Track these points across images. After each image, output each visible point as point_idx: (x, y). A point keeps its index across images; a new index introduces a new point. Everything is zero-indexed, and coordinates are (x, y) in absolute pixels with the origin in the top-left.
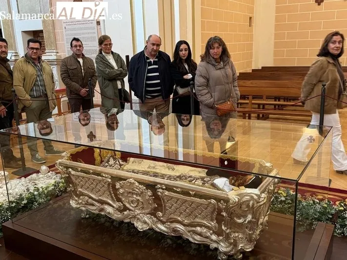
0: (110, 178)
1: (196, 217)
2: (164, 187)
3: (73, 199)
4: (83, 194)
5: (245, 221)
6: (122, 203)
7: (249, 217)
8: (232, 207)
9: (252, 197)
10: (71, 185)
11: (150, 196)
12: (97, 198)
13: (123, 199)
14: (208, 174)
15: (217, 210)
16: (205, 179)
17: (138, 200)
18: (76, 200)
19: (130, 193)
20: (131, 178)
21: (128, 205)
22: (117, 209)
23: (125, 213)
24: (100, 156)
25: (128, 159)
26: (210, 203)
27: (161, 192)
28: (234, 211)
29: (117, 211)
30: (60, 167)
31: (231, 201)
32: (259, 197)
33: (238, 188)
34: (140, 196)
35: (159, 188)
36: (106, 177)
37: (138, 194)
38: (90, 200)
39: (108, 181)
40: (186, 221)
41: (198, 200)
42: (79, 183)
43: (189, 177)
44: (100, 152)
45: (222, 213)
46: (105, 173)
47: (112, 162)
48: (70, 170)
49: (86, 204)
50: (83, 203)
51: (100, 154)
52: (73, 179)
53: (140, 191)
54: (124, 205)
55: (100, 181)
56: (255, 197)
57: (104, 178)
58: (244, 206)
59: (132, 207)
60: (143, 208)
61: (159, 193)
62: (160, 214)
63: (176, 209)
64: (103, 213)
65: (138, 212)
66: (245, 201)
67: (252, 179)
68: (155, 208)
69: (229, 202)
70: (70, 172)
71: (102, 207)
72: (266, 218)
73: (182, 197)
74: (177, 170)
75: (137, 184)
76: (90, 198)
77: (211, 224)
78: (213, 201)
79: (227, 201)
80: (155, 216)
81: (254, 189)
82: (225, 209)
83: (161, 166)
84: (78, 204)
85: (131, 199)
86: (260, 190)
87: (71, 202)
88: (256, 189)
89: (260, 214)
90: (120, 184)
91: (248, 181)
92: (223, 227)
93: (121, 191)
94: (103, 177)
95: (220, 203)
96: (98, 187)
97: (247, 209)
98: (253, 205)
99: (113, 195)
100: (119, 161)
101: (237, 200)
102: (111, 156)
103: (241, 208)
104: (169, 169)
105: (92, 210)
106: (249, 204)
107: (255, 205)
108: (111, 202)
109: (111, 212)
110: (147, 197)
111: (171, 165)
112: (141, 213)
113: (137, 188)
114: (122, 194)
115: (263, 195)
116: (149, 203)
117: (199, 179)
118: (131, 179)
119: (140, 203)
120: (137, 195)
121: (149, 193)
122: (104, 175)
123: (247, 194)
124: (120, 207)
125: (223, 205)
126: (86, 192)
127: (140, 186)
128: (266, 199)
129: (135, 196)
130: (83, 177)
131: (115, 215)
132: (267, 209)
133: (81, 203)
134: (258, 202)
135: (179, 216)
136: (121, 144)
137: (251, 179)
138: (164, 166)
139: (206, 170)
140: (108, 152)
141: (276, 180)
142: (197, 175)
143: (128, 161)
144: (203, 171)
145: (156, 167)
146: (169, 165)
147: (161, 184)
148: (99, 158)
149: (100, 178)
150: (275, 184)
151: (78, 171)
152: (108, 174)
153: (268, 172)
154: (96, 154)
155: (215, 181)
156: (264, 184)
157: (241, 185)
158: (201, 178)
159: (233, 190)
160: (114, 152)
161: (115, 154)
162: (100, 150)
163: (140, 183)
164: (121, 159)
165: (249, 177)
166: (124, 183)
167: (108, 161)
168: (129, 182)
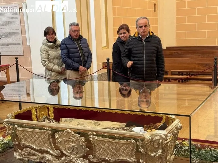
0: (50, 131)
1: (120, 155)
2: (95, 134)
3: (17, 152)
4: (26, 147)
5: (156, 154)
6: (60, 150)
7: (160, 152)
8: (147, 143)
9: (161, 137)
10: (16, 140)
11: (83, 142)
12: (39, 149)
13: (61, 147)
14: (126, 126)
15: (136, 148)
16: (125, 128)
17: (73, 146)
18: (20, 153)
19: (67, 141)
20: (68, 128)
21: (64, 152)
22: (55, 156)
23: (62, 159)
24: (37, 117)
25: (61, 119)
26: (131, 142)
27: (92, 138)
28: (149, 147)
29: (55, 158)
30: (7, 125)
31: (146, 139)
32: (166, 136)
34: (75, 143)
35: (91, 135)
36: (47, 130)
37: (74, 141)
38: (32, 151)
39: (49, 133)
40: (112, 160)
41: (121, 141)
42: (23, 136)
43: (112, 128)
44: (37, 114)
45: (140, 150)
46: (46, 127)
47: (46, 120)
48: (16, 126)
49: (28, 155)
50: (26, 154)
52: (18, 134)
53: (75, 139)
54: (62, 152)
55: (42, 133)
56: (164, 136)
57: (46, 131)
58: (155, 144)
59: (69, 153)
60: (77, 153)
61: (91, 139)
62: (91, 156)
63: (104, 151)
64: (42, 161)
65: (73, 156)
66: (156, 140)
67: (160, 125)
68: (87, 151)
69: (145, 140)
70: (16, 128)
71: (42, 156)
72: (173, 157)
73: (108, 140)
74: (102, 125)
75: (73, 133)
76: (32, 148)
77: (131, 160)
78: (133, 141)
79: (143, 139)
80: (87, 159)
82: (141, 146)
83: (88, 123)
84: (22, 155)
85: (67, 146)
86: (167, 131)
87: (15, 154)
88: (163, 131)
89: (167, 151)
90: (59, 134)
91: (158, 127)
92: (140, 161)
93: (60, 140)
95: (138, 142)
96: (40, 139)
97: (157, 146)
98: (162, 142)
99: (52, 144)
100: (52, 121)
101: (150, 138)
102: (46, 117)
103: (153, 145)
104: (95, 124)
105: (33, 159)
106: (159, 142)
107: (164, 142)
108: (50, 151)
109: (50, 159)
110: (81, 143)
111: (97, 121)
112: (75, 158)
113: (73, 137)
114: (60, 143)
115: (169, 135)
116: (82, 148)
117: (120, 128)
118: (68, 130)
119: (75, 149)
120: (72, 142)
121: (83, 139)
122: (45, 128)
123: (158, 135)
124: (58, 154)
125: (140, 143)
126: (29, 144)
127: (76, 135)
128: (171, 138)
129: (70, 143)
130: (27, 132)
131: (53, 161)
132: (173, 149)
133: (24, 154)
134: (166, 140)
135: (107, 156)
136: (54, 108)
138: (91, 123)
139: (125, 124)
140: (43, 114)
141: (178, 126)
142: (119, 127)
143: (60, 121)
144: (123, 125)
145: (84, 124)
146: (95, 121)
147: (92, 131)
148: (36, 119)
149: (42, 131)
150: (177, 129)
151: (23, 127)
152: (48, 127)
153: (172, 122)
154: (33, 116)
155: (133, 129)
156: (170, 128)
157: (153, 129)
158: (122, 128)
159: (147, 131)
160: (48, 114)
161: (49, 116)
162: (37, 113)
163: (75, 132)
164: (54, 119)
165: (159, 124)
166: (62, 133)
167: (44, 121)
168: (66, 132)
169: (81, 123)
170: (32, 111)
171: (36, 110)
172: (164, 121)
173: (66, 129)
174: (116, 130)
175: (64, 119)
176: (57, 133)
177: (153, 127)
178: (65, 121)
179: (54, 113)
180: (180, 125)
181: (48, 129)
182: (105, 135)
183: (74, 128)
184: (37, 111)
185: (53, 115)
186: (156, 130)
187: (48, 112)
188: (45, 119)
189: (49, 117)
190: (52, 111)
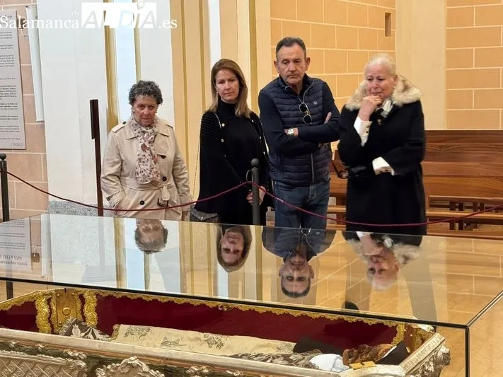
0: (84, 360)
2: (206, 370)
14: (296, 350)
16: (291, 358)
20: (133, 355)
24: (50, 322)
25: (115, 327)
33: (359, 365)
35: (195, 373)
36: (74, 358)
39: (80, 366)
43: (256, 356)
44: (51, 313)
46: (72, 349)
47: (76, 330)
51: (49, 318)
55: (61, 367)
57: (71, 360)
67: (389, 349)
74: (229, 347)
75: (146, 368)
81: (392, 366)
83: (191, 340)
86: (405, 367)
88: (396, 366)
90: (108, 370)
91: (382, 355)
94: (69, 357)
100: (93, 334)
102: (77, 322)
104: (210, 344)
111: (215, 336)
117: (278, 357)
118: (132, 358)
122: (70, 353)
127: (153, 372)
130: (20, 362)
136: (97, 295)
137: (387, 351)
138: (199, 339)
139: (293, 344)
140: (68, 313)
141: (439, 354)
142: (274, 352)
143: (114, 333)
144: (287, 347)
145: (180, 343)
146: (210, 335)
147: (199, 364)
148: (48, 327)
149: (60, 360)
150: (436, 363)
151: (9, 349)
152: (78, 351)
153: (423, 341)
154: (41, 318)
155: (313, 361)
156: (414, 358)
157: (368, 360)
158: (283, 355)
159: (350, 367)
160: (82, 313)
161: (84, 318)
162: (50, 309)
163: (151, 367)
164: (98, 327)
165: (384, 346)
166: (116, 369)
167: (69, 333)
168: (127, 364)
169: (173, 339)
170: (36, 303)
171: (49, 301)
172: (399, 338)
173: (128, 355)
174: (265, 361)
175: (123, 328)
176: (103, 368)
177: (368, 356)
178: (126, 335)
179: (97, 310)
180: (444, 350)
181: (77, 354)
182: (236, 375)
183: (150, 354)
184: (52, 303)
185: (96, 317)
186: (377, 363)
187: (83, 307)
188: (72, 328)
189: (85, 321)
190: (93, 305)
